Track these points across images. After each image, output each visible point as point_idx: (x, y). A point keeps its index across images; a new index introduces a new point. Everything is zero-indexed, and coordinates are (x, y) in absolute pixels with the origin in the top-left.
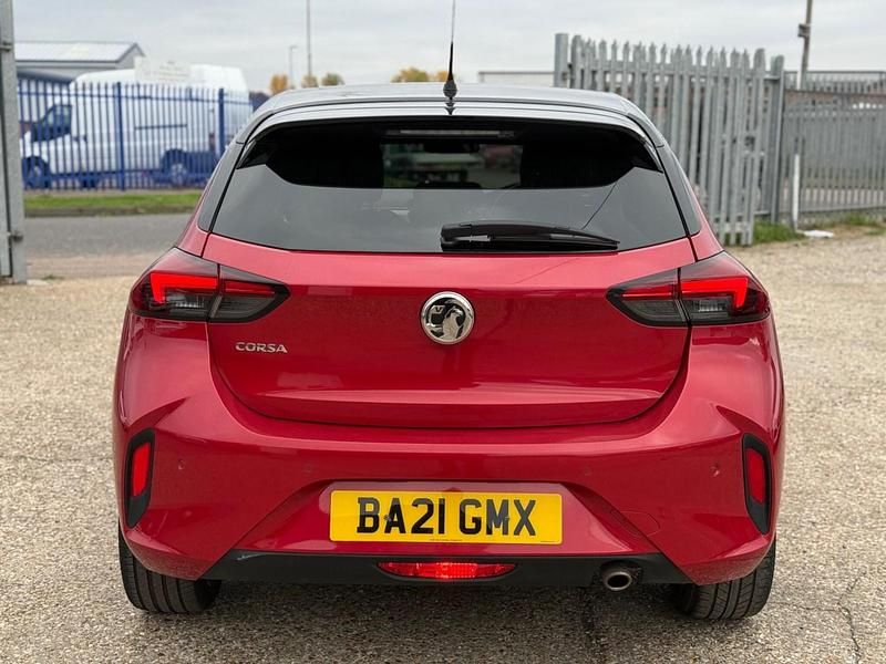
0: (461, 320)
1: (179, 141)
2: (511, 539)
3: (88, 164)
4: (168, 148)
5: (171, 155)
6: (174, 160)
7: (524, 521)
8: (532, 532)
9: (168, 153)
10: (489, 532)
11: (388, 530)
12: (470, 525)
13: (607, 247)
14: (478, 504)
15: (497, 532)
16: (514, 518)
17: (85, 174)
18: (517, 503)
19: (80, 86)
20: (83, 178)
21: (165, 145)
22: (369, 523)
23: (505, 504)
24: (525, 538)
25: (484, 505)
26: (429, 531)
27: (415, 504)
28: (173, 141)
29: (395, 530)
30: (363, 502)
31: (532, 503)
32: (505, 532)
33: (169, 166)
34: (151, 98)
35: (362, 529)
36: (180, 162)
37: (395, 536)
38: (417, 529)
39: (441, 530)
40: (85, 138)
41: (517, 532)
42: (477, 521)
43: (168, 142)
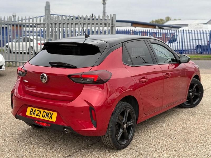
0: (45, 79)
1: (201, 43)
2: (48, 119)
3: (179, 48)
4: (198, 44)
5: (198, 46)
6: (199, 47)
7: (51, 117)
8: (52, 119)
9: (197, 46)
10: (46, 118)
11: (33, 115)
12: (44, 116)
13: (74, 67)
14: (45, 112)
15: (47, 118)
16: (50, 116)
17: (180, 50)
18: (51, 113)
19: (179, 31)
20: (180, 51)
21: (197, 44)
22: (31, 113)
23: (49, 113)
24: (50, 120)
25: (46, 113)
26: (38, 116)
27: (38, 111)
28: (199, 43)
29: (34, 115)
30: (31, 109)
31: (53, 114)
32: (48, 118)
33: (197, 49)
34: (191, 33)
35: (30, 114)
36: (200, 48)
37: (34, 116)
38: (37, 115)
39: (40, 116)
40: (179, 42)
41: (49, 118)
42: (45, 115)
43: (198, 43)
